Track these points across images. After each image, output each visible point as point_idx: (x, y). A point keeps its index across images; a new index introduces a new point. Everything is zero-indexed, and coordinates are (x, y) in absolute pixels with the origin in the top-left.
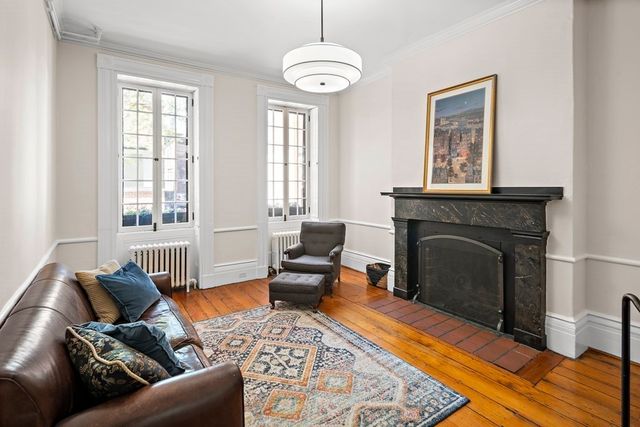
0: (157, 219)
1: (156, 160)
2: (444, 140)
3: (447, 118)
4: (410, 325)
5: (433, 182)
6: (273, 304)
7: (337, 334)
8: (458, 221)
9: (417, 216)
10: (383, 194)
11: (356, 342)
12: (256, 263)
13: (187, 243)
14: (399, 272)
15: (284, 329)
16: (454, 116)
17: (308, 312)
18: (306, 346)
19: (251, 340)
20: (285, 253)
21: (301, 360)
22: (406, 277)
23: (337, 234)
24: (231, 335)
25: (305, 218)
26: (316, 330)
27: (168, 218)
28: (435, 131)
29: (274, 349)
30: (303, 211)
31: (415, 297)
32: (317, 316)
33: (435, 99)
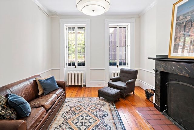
0: (76, 64)
1: (76, 47)
2: (181, 28)
3: (183, 15)
4: (152, 126)
5: (174, 52)
6: (100, 98)
7: (113, 117)
8: (187, 75)
9: (165, 69)
10: (149, 58)
11: (117, 124)
12: (104, 81)
13: (83, 72)
14: (157, 97)
15: (96, 108)
16: (188, 13)
17: (110, 104)
18: (97, 118)
19: (83, 109)
20: (110, 79)
21: (90, 124)
22: (159, 99)
23: (134, 74)
24: (79, 105)
25: (123, 67)
26: (106, 112)
27: (79, 64)
28: (177, 24)
29: (86, 115)
30: (125, 64)
31: (165, 111)
32: (112, 106)
33: (177, 6)
